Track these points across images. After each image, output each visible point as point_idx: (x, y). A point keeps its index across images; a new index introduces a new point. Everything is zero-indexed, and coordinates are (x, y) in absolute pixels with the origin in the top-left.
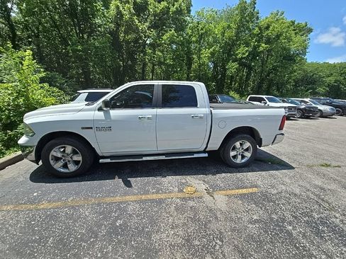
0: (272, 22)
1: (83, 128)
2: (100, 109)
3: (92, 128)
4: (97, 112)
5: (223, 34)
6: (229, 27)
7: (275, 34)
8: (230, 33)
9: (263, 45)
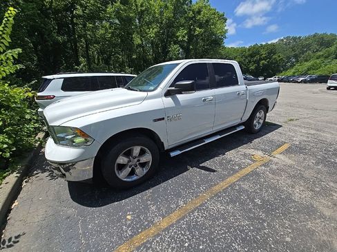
0: (202, 7)
1: (155, 121)
2: (168, 94)
3: (163, 119)
4: (164, 98)
5: (161, 13)
6: (166, 7)
7: (205, 19)
8: (168, 14)
9: (198, 29)
